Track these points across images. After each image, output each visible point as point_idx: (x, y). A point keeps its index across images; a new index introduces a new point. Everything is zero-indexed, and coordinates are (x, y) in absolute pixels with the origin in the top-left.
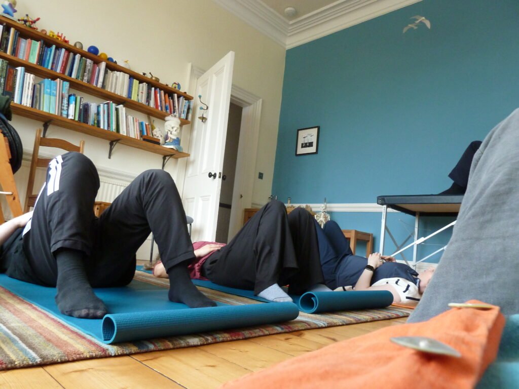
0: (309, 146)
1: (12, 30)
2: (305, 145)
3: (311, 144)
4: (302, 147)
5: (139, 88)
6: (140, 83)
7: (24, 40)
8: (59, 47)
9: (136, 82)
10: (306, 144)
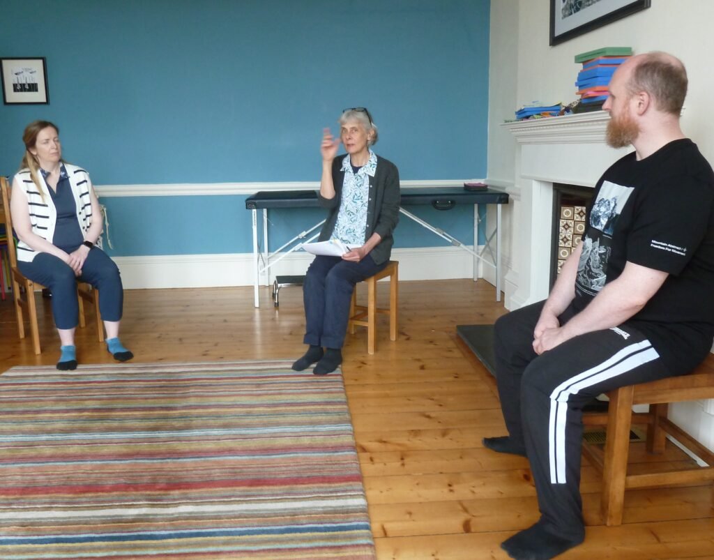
0: (29, 90)
2: (20, 88)
3: (33, 88)
4: (15, 90)
10: (23, 86)
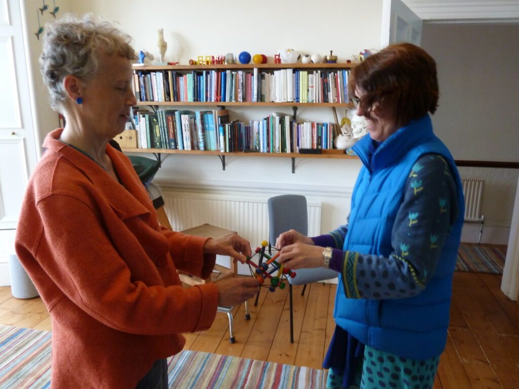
1: (170, 73)
5: (308, 81)
6: (309, 73)
7: (181, 78)
8: (208, 71)
9: (303, 74)
